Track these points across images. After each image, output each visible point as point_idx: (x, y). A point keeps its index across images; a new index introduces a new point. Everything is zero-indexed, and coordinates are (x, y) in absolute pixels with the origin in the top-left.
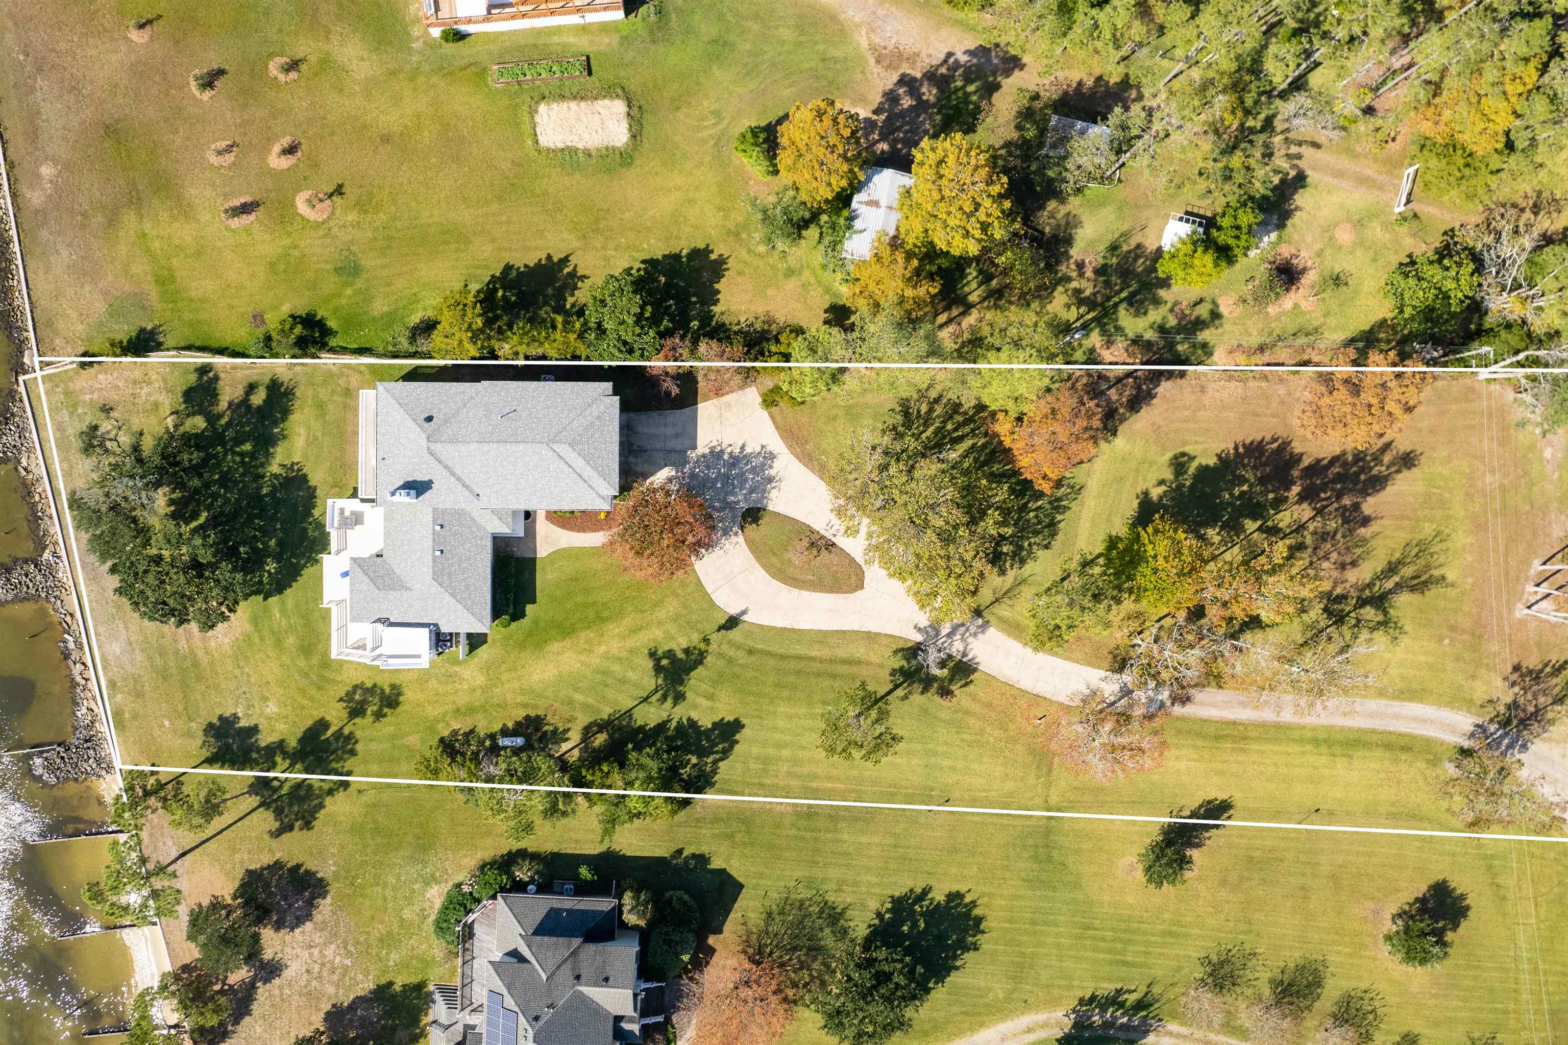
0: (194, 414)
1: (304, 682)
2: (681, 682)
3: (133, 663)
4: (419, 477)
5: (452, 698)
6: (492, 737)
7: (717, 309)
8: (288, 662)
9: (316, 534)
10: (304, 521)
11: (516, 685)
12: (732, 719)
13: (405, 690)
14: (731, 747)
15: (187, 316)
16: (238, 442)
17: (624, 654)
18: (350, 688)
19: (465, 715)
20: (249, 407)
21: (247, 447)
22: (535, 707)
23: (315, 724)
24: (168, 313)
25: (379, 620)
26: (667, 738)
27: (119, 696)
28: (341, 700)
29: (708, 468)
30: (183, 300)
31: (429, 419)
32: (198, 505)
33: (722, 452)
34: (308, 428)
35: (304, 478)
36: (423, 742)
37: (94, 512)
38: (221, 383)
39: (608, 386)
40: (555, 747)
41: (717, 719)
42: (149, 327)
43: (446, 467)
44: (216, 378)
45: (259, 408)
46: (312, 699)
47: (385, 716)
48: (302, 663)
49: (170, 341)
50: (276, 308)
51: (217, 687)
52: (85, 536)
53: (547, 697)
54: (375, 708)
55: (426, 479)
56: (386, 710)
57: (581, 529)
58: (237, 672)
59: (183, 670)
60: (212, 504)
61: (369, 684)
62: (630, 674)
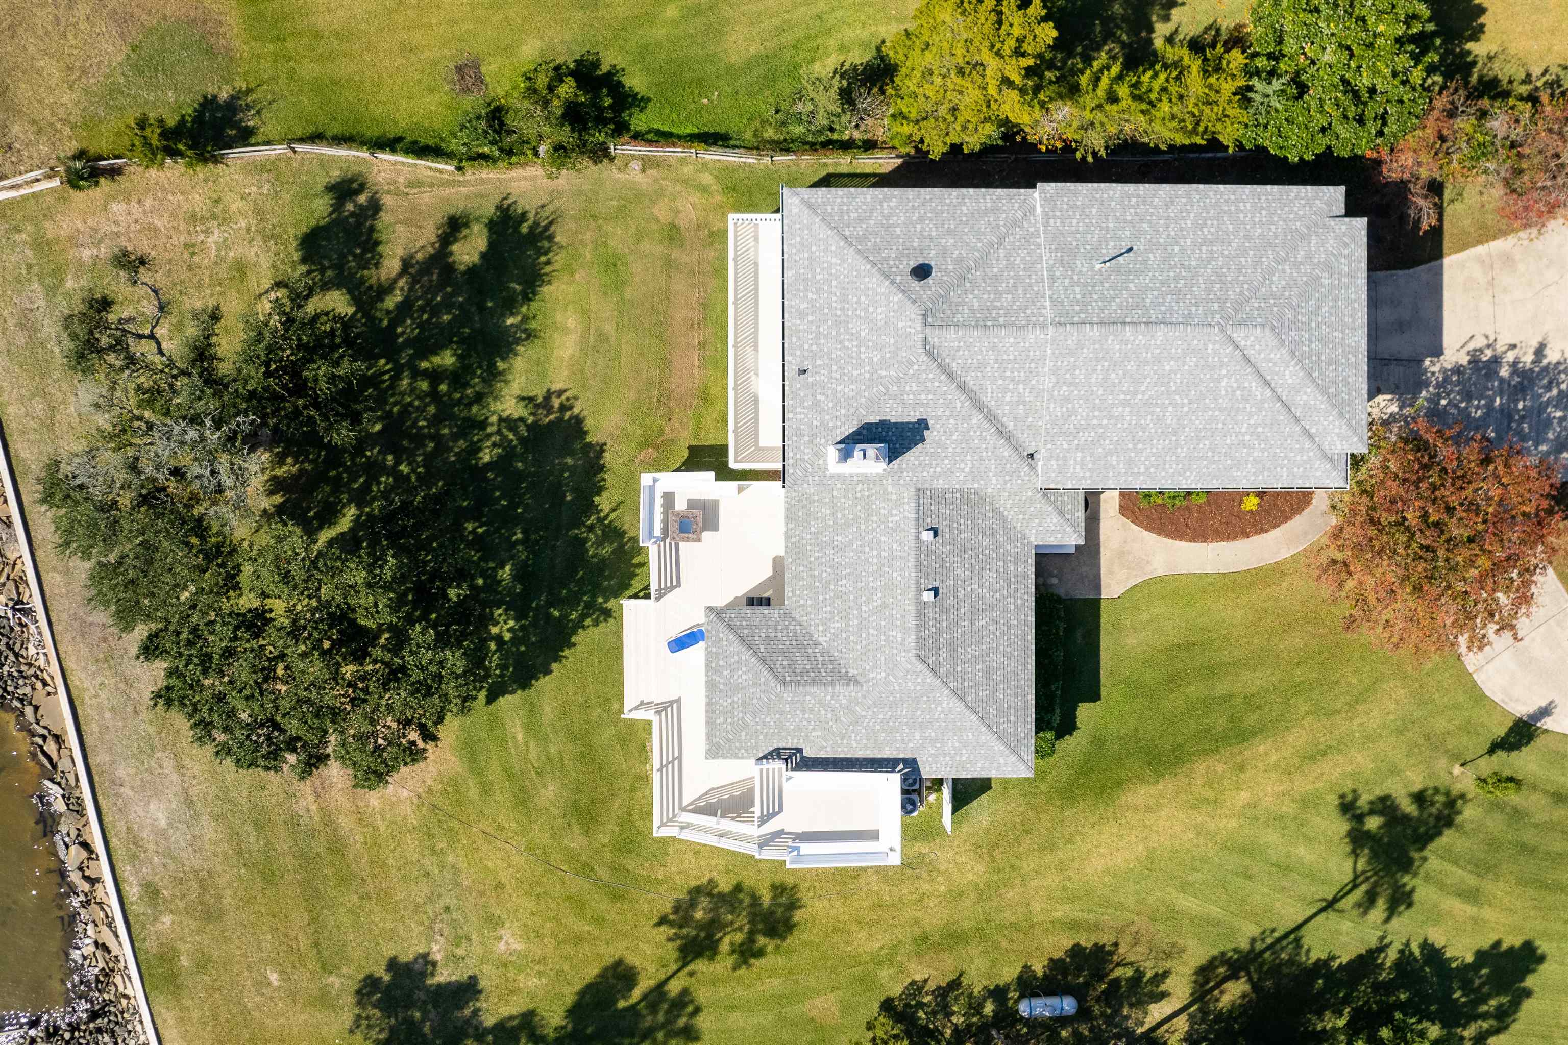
0: (326, 287)
1: (581, 885)
2: (1407, 865)
3: (195, 843)
4: (896, 414)
5: (910, 913)
6: (998, 993)
7: (1478, 49)
8: (544, 838)
9: (607, 550)
10: (579, 524)
11: (1052, 880)
12: (1517, 942)
13: (805, 895)
14: (1515, 1005)
15: (308, 69)
16: (426, 348)
17: (1289, 808)
18: (682, 895)
19: (938, 947)
20: (448, 270)
21: (447, 359)
22: (1096, 927)
23: (604, 974)
24: (265, 64)
25: (776, 754)
26: (1377, 987)
27: (167, 919)
28: (663, 921)
29: (1468, 396)
30: (299, 34)
31: (922, 272)
32: (336, 491)
33: (1496, 361)
34: (585, 313)
35: (576, 427)
36: (846, 1008)
37: (103, 508)
38: (385, 218)
39: (1335, 195)
40: (1135, 1014)
41: (1486, 943)
42: (224, 96)
43: (963, 388)
44: (375, 207)
45: (472, 270)
46: (599, 920)
47: (760, 953)
48: (576, 841)
49: (269, 126)
50: (509, 49)
51: (384, 898)
52: (82, 568)
53: (1121, 906)
54: (739, 937)
55: (911, 417)
56: (762, 940)
57: (1199, 535)
58: (429, 862)
59: (306, 860)
60: (366, 488)
61: (725, 886)
62: (1301, 851)
